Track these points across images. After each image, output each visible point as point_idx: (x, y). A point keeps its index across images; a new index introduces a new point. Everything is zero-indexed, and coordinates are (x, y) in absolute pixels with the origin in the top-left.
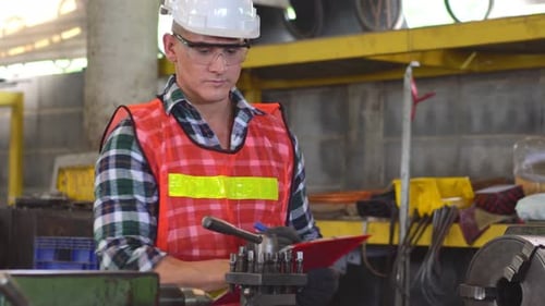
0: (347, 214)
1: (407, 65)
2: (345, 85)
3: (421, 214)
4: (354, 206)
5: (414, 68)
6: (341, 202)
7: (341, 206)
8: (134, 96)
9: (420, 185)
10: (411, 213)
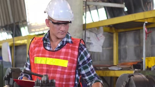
0: (131, 68)
1: (144, 22)
2: (139, 30)
3: (149, 67)
4: (132, 66)
5: (146, 24)
6: (130, 65)
7: (130, 66)
8: (75, 36)
9: (149, 59)
10: (146, 67)
